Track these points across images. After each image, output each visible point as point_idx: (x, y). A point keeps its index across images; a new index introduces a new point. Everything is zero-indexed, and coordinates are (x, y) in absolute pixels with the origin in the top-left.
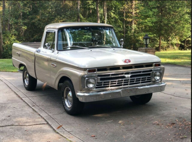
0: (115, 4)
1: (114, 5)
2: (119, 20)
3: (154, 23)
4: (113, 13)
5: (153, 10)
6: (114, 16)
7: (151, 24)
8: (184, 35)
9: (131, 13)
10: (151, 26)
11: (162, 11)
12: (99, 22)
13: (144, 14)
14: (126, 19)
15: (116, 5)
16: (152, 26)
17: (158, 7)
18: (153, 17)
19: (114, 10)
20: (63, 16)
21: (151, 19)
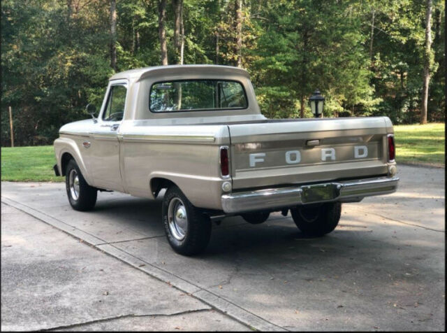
0: (198, 20)
1: (195, 22)
2: (205, 57)
3: (291, 65)
4: (191, 40)
5: (290, 35)
6: (194, 47)
7: (285, 67)
8: (356, 93)
9: (236, 40)
10: (285, 72)
11: (306, 37)
12: (166, 61)
13: (269, 43)
14: (224, 55)
15: (199, 23)
16: (286, 70)
17: (299, 29)
18: (288, 51)
19: (193, 34)
20: (77, 46)
21: (285, 56)
